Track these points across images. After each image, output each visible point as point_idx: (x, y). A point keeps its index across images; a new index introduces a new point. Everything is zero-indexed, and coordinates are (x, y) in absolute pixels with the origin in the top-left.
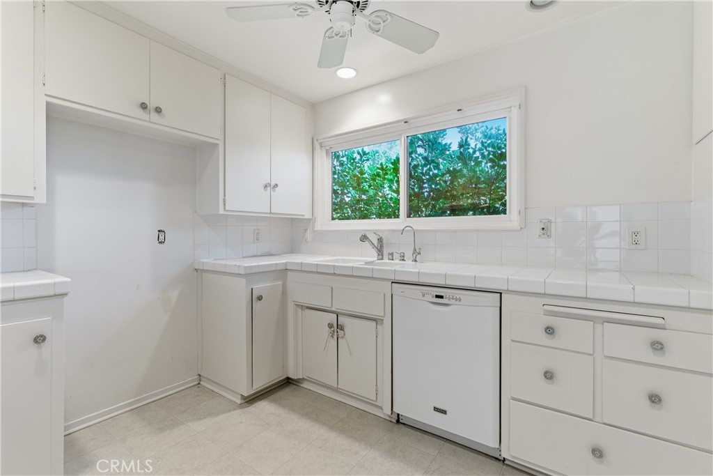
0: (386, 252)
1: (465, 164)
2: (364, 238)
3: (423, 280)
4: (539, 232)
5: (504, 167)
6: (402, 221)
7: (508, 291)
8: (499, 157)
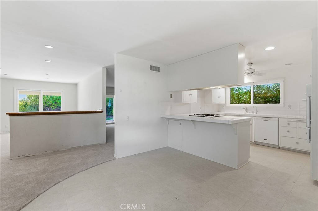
0: (248, 112)
1: (269, 91)
2: (244, 109)
3: (262, 116)
4: (288, 107)
5: (280, 93)
6: (252, 105)
7: (280, 118)
8: (278, 91)
